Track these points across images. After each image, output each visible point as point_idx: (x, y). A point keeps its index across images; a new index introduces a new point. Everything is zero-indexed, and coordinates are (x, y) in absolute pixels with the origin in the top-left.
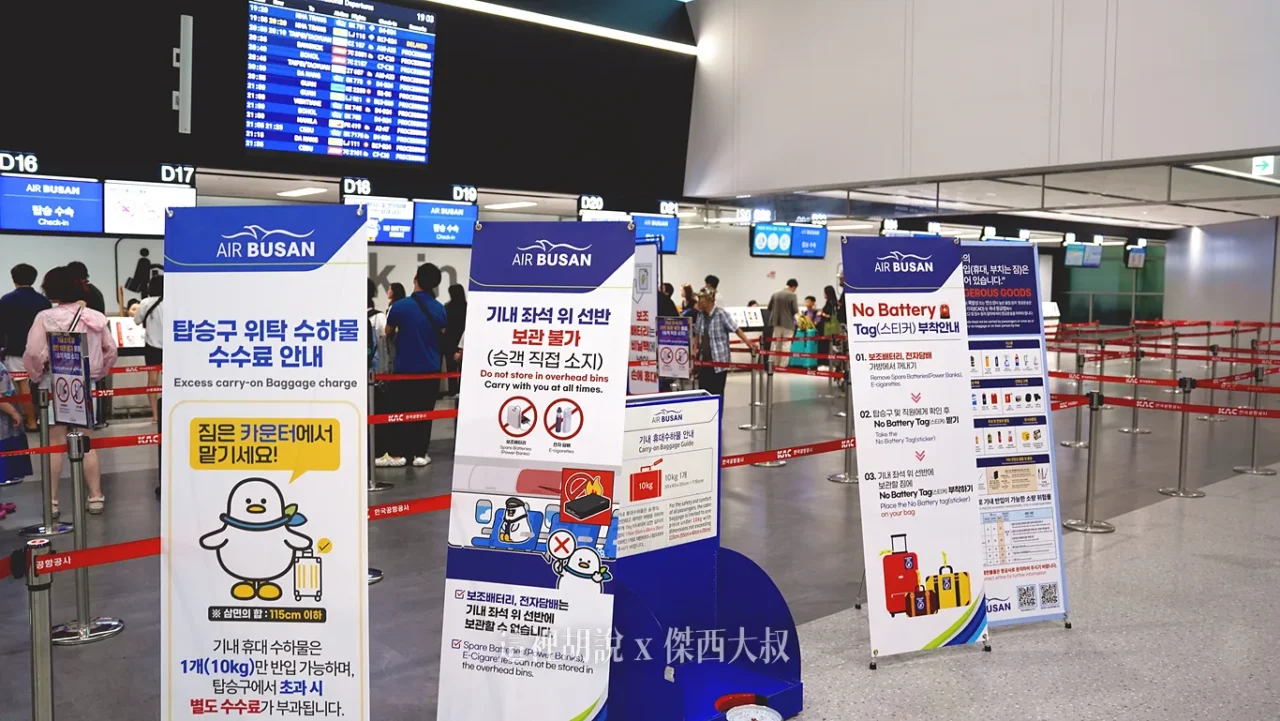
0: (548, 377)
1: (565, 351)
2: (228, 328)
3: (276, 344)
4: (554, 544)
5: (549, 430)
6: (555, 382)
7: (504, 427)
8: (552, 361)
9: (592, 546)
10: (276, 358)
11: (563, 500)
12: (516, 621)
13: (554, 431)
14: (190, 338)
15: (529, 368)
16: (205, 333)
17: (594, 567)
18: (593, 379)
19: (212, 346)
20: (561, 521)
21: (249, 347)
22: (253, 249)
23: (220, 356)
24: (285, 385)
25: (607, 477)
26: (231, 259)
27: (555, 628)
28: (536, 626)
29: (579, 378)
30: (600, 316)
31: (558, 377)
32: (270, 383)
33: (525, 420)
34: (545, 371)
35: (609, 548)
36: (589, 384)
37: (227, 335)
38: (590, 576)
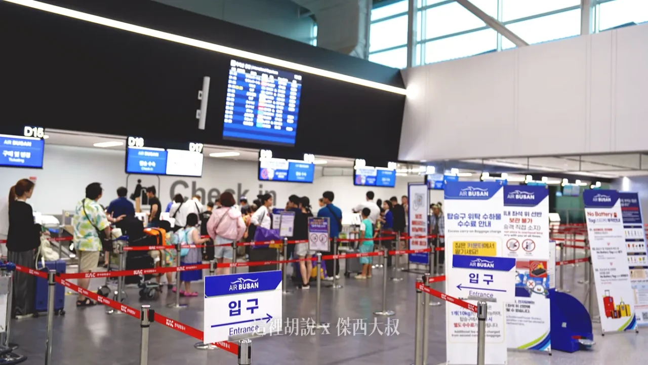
0: (523, 233)
1: (527, 225)
2: (463, 216)
3: (477, 220)
4: (528, 284)
5: (524, 249)
6: (525, 234)
7: (509, 248)
8: (524, 228)
9: (541, 284)
10: (477, 224)
11: (530, 270)
12: (517, 308)
13: (526, 249)
14: (452, 218)
15: (515, 229)
16: (457, 217)
17: (542, 290)
18: (537, 233)
19: (458, 221)
20: (530, 277)
21: (470, 221)
22: (470, 194)
23: (461, 224)
24: (480, 232)
25: (545, 263)
26: (464, 196)
27: (530, 309)
28: (524, 309)
29: (533, 233)
30: (539, 214)
31: (526, 233)
32: (476, 231)
33: (515, 246)
34: (521, 231)
35: (547, 285)
36: (536, 235)
37: (463, 218)
38: (541, 293)
